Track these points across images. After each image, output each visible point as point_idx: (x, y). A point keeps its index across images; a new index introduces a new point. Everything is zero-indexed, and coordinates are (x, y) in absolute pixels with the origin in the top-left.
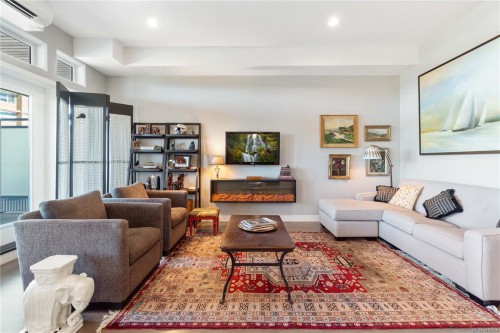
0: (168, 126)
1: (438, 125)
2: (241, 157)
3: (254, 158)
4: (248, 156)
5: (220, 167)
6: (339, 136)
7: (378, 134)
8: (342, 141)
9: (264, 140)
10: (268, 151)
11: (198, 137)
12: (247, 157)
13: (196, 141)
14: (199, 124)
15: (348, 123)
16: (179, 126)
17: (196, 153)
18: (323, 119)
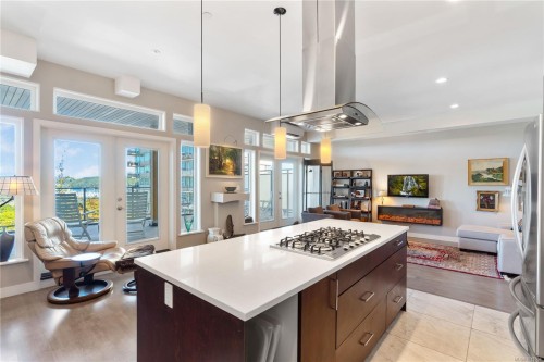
0: (352, 172)
3: (409, 194)
5: (384, 197)
6: (486, 176)
8: (490, 180)
9: (417, 182)
11: (371, 178)
12: (403, 193)
13: (369, 181)
14: (371, 170)
15: (497, 166)
16: (358, 171)
17: (369, 188)
18: (470, 163)
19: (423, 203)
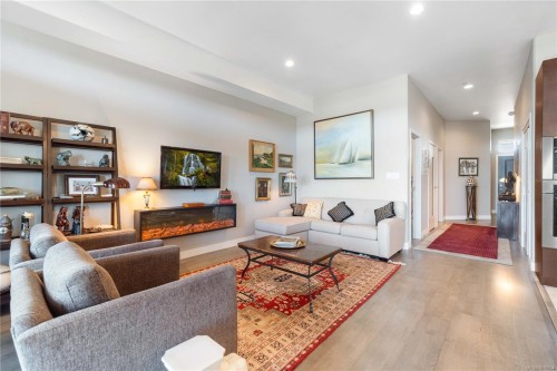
0: (48, 123)
1: (329, 159)
2: (177, 179)
3: (192, 181)
4: (185, 178)
5: (149, 193)
6: (264, 161)
7: (286, 162)
8: (266, 166)
10: (207, 173)
11: (113, 150)
12: (184, 180)
13: (110, 154)
14: (113, 130)
15: (269, 151)
16: (83, 127)
17: (109, 171)
18: (252, 144)
19: (209, 197)
